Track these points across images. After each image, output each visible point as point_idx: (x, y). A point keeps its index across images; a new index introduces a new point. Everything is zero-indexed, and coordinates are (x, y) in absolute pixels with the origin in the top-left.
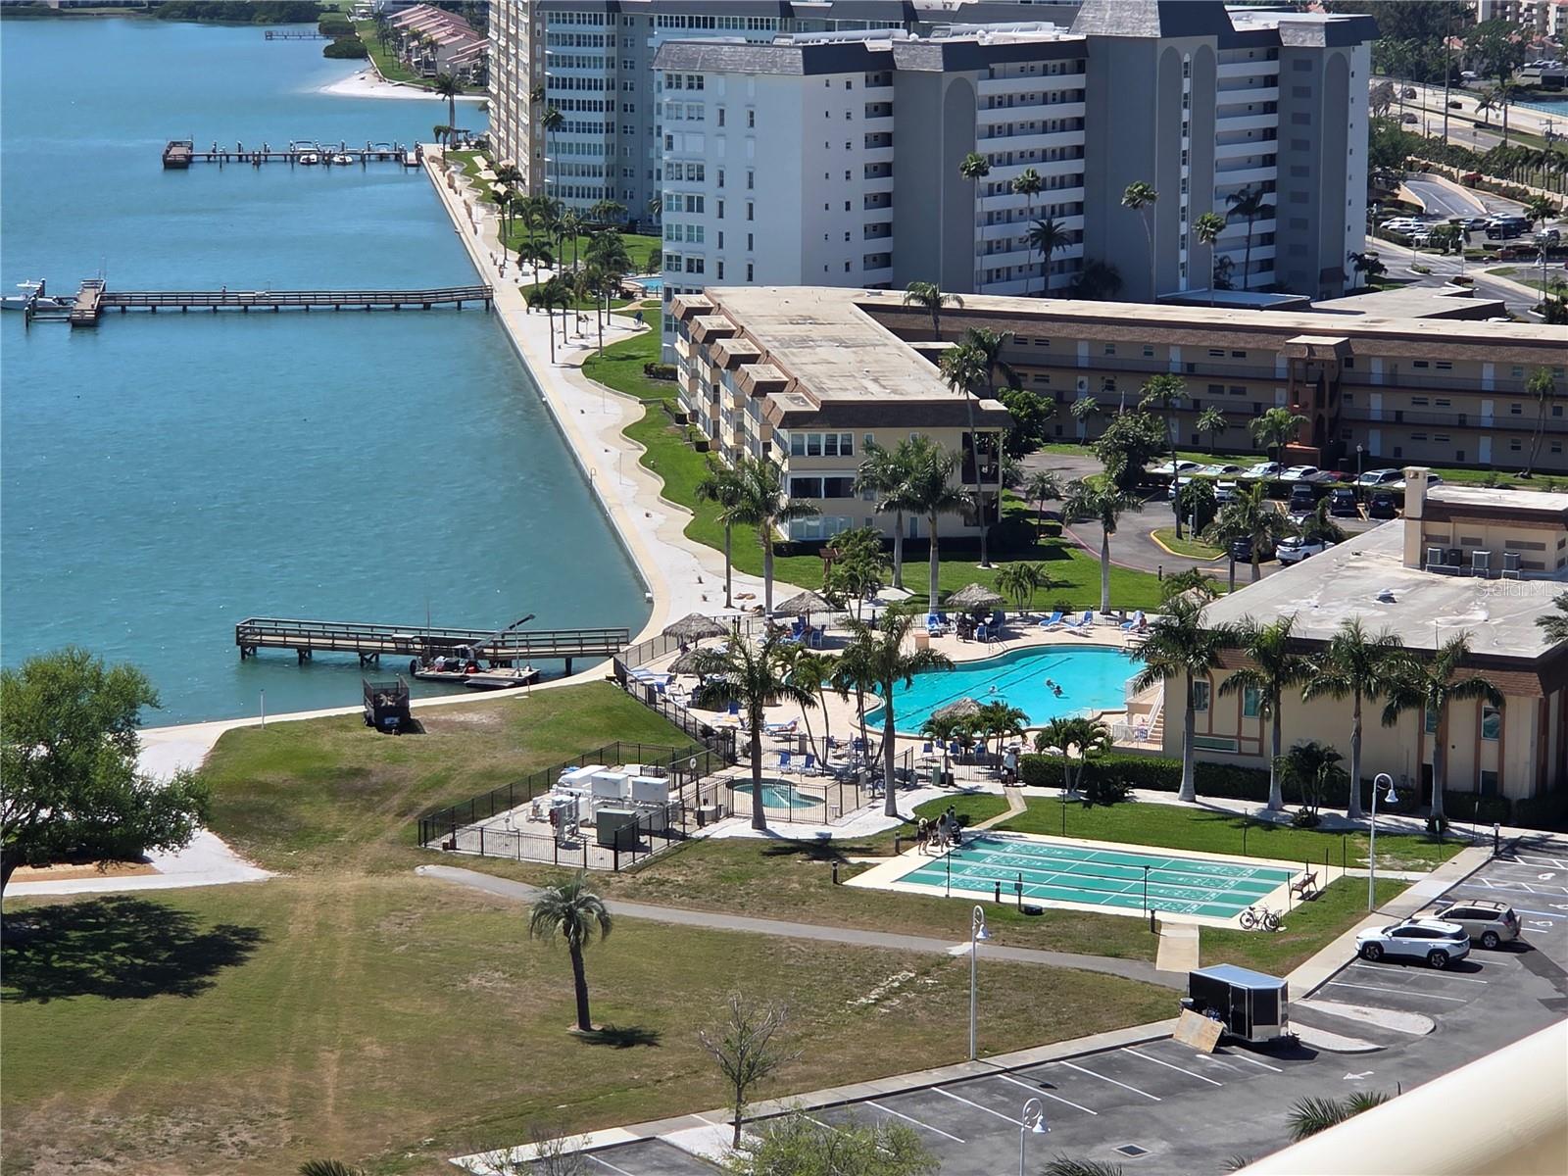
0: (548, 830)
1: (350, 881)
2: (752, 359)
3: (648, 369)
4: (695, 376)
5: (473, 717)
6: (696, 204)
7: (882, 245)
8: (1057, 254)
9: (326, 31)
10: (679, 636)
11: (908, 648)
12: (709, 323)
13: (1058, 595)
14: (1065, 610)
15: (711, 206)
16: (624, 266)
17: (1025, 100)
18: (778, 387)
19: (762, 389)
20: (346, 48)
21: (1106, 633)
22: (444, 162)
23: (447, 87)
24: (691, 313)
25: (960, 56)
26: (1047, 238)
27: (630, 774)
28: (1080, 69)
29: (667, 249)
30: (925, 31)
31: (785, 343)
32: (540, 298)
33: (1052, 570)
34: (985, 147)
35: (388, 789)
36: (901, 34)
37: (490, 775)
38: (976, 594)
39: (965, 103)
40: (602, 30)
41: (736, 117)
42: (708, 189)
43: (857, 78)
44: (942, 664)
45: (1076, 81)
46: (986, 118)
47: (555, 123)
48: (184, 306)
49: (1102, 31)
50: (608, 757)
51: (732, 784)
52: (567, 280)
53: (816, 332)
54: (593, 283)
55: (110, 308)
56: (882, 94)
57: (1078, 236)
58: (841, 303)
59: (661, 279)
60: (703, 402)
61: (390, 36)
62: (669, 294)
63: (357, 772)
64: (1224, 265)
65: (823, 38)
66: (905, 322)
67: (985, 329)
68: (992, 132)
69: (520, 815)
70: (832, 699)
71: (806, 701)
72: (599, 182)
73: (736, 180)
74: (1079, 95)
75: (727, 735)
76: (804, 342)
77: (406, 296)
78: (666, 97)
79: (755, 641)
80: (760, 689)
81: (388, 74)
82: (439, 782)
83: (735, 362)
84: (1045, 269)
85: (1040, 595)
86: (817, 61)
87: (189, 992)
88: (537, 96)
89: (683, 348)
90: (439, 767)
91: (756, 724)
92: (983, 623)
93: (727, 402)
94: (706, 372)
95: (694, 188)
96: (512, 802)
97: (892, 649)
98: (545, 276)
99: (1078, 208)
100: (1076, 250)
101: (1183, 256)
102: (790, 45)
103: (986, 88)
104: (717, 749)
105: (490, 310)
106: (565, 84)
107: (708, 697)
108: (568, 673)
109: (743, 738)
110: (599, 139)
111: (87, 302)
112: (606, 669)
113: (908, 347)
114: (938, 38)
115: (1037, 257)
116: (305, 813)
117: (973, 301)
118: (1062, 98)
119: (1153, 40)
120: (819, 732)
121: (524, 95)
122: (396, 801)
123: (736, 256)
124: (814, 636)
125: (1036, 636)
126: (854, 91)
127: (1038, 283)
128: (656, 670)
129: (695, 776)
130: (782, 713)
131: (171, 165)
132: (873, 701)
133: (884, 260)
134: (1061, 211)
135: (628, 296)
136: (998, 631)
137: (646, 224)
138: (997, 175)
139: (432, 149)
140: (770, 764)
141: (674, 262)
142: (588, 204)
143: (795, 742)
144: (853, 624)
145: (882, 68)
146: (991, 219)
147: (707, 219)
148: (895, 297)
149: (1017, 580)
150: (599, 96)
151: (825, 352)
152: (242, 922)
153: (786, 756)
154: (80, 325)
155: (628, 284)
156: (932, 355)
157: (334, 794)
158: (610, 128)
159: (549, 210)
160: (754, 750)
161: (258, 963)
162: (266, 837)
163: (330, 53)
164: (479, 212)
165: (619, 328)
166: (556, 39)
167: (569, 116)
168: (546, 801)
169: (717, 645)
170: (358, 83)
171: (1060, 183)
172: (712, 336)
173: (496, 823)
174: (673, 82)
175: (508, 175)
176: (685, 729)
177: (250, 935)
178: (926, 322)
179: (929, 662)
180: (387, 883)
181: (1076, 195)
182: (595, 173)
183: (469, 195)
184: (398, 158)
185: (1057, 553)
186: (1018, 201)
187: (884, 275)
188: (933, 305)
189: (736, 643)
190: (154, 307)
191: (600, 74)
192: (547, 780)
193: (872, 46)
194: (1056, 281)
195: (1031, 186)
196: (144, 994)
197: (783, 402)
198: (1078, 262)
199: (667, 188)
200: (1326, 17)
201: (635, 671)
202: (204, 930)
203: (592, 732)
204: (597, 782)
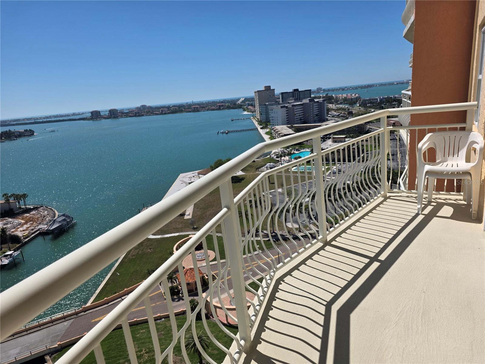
0: (266, 168)
1: (251, 173)
2: (278, 131)
3: (270, 133)
4: (274, 133)
5: (259, 161)
6: (273, 120)
7: (288, 122)
8: (302, 121)
9: (243, 109)
10: (274, 153)
11: (292, 152)
12: (275, 129)
13: (304, 147)
14: (304, 149)
15: (274, 120)
16: (268, 125)
17: (298, 109)
18: (281, 133)
19: (279, 134)
20: (244, 110)
21: (307, 150)
22: (253, 118)
23: (253, 112)
24: (273, 128)
25: (293, 106)
26: (301, 120)
27: (272, 164)
28: (303, 106)
29: (271, 124)
30: (290, 104)
31: (281, 130)
32: (261, 128)
33: (303, 146)
34: (295, 113)
35: (253, 166)
36: (288, 104)
37: (261, 165)
38: (297, 148)
39: (293, 109)
40: (264, 107)
41: (276, 113)
42: (274, 118)
43: (285, 108)
44: (295, 153)
45: (302, 107)
46: (295, 110)
47: (261, 114)
48: (234, 131)
49: (304, 102)
50: (270, 163)
51: (279, 164)
52: (263, 127)
53: (283, 129)
54: (265, 127)
55: (229, 132)
56: (287, 109)
57: (303, 119)
58: (285, 126)
59: (271, 126)
60: (275, 135)
61: (248, 109)
62: (271, 127)
63: (251, 165)
64: (315, 120)
65: (282, 105)
66: (290, 127)
67: (296, 127)
68: (296, 112)
69: (264, 168)
70: (286, 157)
71: (285, 157)
72: (265, 119)
73: (276, 118)
74: (303, 108)
75: (279, 160)
76: (282, 130)
77: (247, 130)
78: (270, 111)
79: (280, 153)
80: (281, 156)
81: (248, 112)
82: (257, 166)
83: (277, 132)
84: (301, 122)
85: (302, 148)
86: (282, 107)
87: (240, 182)
88: (260, 112)
89: (273, 131)
90: (257, 165)
91: (281, 159)
92: (297, 150)
93: (277, 135)
94: (275, 133)
95: (273, 119)
96: (263, 167)
97: (291, 153)
98: (262, 127)
99: (303, 117)
100: (303, 120)
101: (312, 120)
102: (279, 106)
103: (295, 108)
104: (278, 161)
105: (258, 130)
106: (262, 111)
107: (277, 157)
108: (266, 157)
109: (280, 160)
110: (265, 115)
111: (227, 132)
112: (269, 156)
113: (290, 129)
114: (291, 104)
115: (300, 121)
116: (247, 169)
117: (295, 125)
118: (301, 108)
119: (308, 103)
120: (286, 159)
121: (259, 112)
122: (254, 167)
123: (276, 124)
124: (285, 152)
125: (302, 151)
126: (285, 109)
127: (300, 123)
128: (273, 156)
129: (277, 163)
130: (283, 158)
131: (232, 121)
132: (290, 157)
133: (288, 123)
134: (302, 117)
135: (268, 128)
136: (299, 151)
137: (269, 122)
138: (297, 115)
139: (252, 117)
140: (282, 162)
141: (272, 124)
142: (264, 121)
143: (284, 160)
144: (288, 151)
145: (287, 107)
146: (296, 119)
147: (274, 121)
148: (289, 126)
149: (300, 147)
150: (265, 112)
151: (284, 130)
152: (243, 177)
153: (283, 161)
154: (226, 134)
155: (268, 127)
156: (292, 130)
157: (249, 167)
158: (266, 114)
159: (262, 122)
160: (281, 161)
161: (245, 180)
162: (245, 171)
163: (243, 111)
164: (256, 122)
165: (268, 130)
166: (261, 108)
167: (263, 114)
168: (265, 166)
169: (278, 153)
170: (246, 113)
171: (301, 115)
172: (275, 130)
173: (262, 168)
174: (270, 110)
175: (258, 119)
176: (276, 160)
177: (244, 178)
178: (291, 127)
179: (294, 153)
180: (254, 173)
181: (303, 116)
182: (265, 118)
183: (255, 121)
184: (249, 118)
185: (303, 144)
186: (298, 117)
187: (288, 124)
188: (292, 126)
189: (279, 153)
190: (232, 132)
191: (264, 110)
192: (266, 165)
193: (286, 106)
194: (301, 123)
195: (299, 116)
196: (237, 183)
197: (281, 135)
198: (303, 121)
199: (271, 119)
200: (322, 99)
201: (271, 156)
202: (241, 178)
203: (269, 161)
204: (269, 165)
